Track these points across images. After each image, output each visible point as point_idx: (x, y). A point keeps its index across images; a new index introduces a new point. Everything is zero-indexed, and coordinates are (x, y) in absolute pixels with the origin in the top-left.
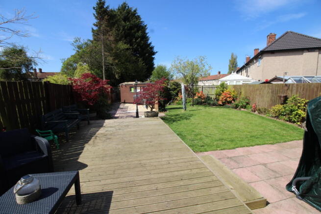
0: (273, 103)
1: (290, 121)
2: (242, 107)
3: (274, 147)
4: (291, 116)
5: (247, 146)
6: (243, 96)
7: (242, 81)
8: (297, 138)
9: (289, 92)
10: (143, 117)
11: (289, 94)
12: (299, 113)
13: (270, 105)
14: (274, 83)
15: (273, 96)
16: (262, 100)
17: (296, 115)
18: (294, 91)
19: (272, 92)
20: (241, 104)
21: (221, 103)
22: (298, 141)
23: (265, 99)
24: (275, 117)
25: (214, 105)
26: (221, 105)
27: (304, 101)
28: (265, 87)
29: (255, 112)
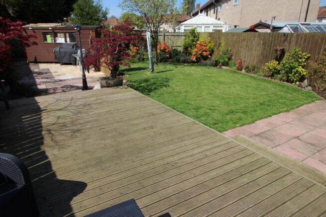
0: (265, 59)
1: (288, 81)
2: (223, 65)
3: (291, 115)
4: (290, 75)
5: (265, 117)
6: (223, 48)
7: (212, 26)
8: (306, 101)
9: (286, 44)
10: (97, 86)
11: (286, 46)
12: (300, 70)
13: (260, 61)
14: (259, 30)
15: (265, 49)
16: (250, 54)
17: (295, 74)
18: (293, 43)
19: (264, 44)
20: (221, 61)
21: (194, 59)
22: (308, 105)
23: (254, 53)
24: (269, 76)
25: (185, 62)
26: (194, 62)
27: (306, 55)
28: (255, 37)
29: (241, 70)
